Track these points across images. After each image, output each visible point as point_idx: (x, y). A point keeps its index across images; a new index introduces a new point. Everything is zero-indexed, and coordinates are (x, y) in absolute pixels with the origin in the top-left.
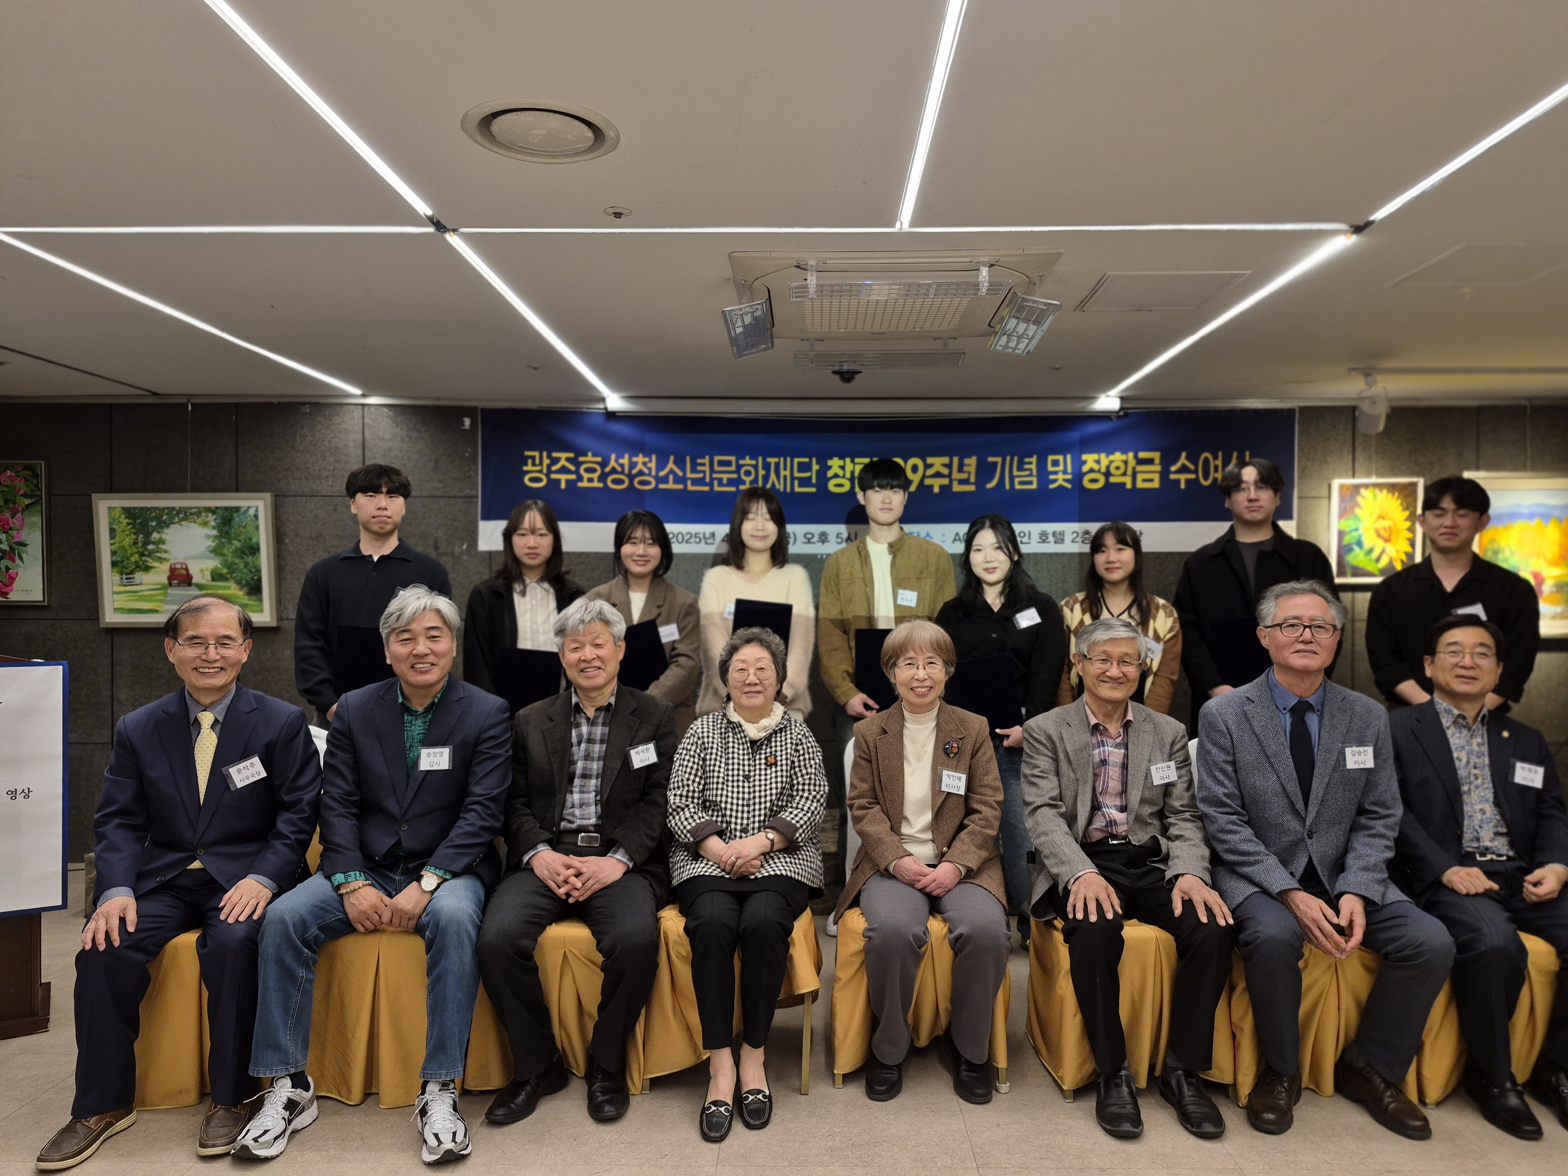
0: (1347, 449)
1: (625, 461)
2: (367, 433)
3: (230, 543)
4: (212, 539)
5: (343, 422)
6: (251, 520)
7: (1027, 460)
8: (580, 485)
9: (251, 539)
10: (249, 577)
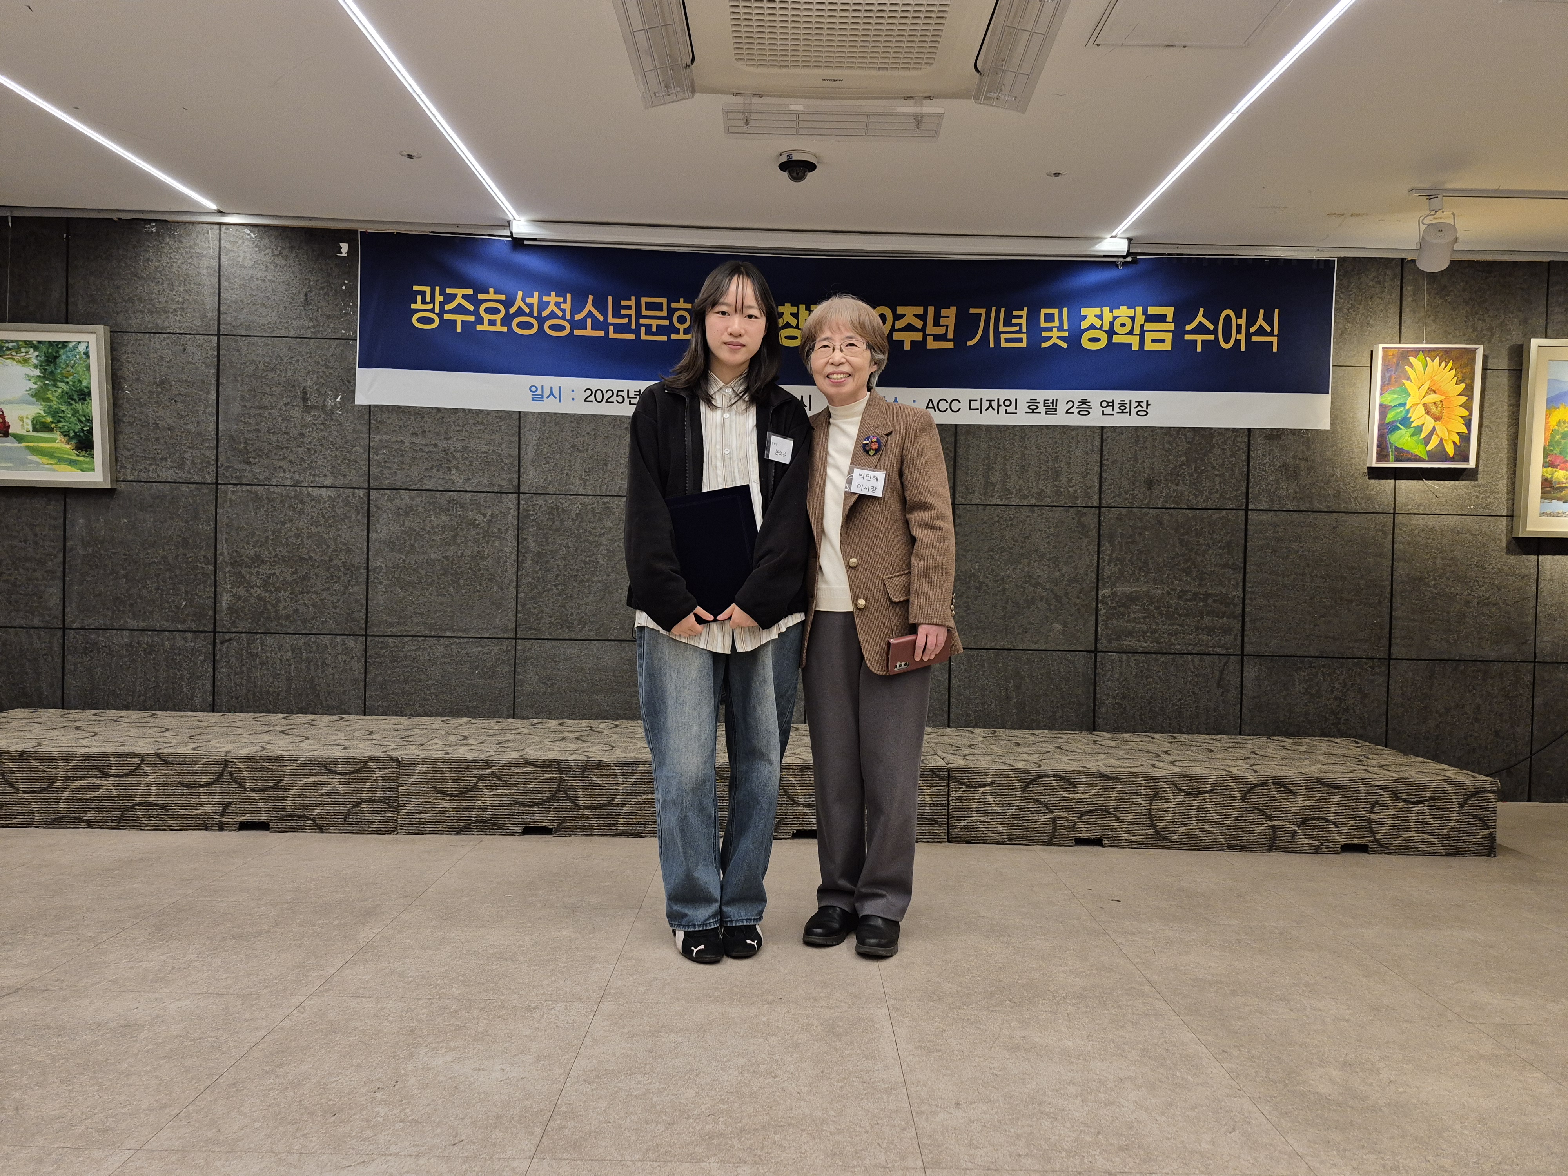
0: (1394, 309)
1: (534, 300)
2: (223, 259)
3: (55, 386)
4: (33, 380)
5: (196, 244)
6: (81, 358)
7: (1015, 313)
8: (479, 328)
9: (80, 382)
10: (78, 428)
